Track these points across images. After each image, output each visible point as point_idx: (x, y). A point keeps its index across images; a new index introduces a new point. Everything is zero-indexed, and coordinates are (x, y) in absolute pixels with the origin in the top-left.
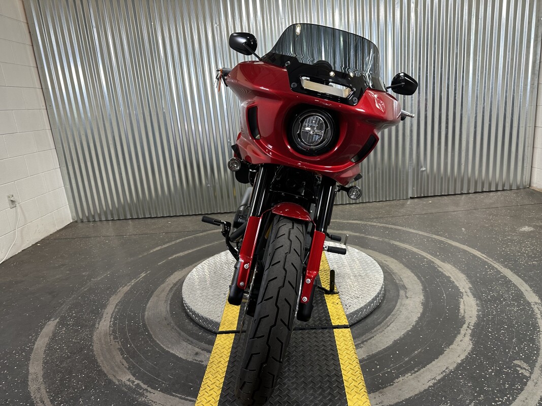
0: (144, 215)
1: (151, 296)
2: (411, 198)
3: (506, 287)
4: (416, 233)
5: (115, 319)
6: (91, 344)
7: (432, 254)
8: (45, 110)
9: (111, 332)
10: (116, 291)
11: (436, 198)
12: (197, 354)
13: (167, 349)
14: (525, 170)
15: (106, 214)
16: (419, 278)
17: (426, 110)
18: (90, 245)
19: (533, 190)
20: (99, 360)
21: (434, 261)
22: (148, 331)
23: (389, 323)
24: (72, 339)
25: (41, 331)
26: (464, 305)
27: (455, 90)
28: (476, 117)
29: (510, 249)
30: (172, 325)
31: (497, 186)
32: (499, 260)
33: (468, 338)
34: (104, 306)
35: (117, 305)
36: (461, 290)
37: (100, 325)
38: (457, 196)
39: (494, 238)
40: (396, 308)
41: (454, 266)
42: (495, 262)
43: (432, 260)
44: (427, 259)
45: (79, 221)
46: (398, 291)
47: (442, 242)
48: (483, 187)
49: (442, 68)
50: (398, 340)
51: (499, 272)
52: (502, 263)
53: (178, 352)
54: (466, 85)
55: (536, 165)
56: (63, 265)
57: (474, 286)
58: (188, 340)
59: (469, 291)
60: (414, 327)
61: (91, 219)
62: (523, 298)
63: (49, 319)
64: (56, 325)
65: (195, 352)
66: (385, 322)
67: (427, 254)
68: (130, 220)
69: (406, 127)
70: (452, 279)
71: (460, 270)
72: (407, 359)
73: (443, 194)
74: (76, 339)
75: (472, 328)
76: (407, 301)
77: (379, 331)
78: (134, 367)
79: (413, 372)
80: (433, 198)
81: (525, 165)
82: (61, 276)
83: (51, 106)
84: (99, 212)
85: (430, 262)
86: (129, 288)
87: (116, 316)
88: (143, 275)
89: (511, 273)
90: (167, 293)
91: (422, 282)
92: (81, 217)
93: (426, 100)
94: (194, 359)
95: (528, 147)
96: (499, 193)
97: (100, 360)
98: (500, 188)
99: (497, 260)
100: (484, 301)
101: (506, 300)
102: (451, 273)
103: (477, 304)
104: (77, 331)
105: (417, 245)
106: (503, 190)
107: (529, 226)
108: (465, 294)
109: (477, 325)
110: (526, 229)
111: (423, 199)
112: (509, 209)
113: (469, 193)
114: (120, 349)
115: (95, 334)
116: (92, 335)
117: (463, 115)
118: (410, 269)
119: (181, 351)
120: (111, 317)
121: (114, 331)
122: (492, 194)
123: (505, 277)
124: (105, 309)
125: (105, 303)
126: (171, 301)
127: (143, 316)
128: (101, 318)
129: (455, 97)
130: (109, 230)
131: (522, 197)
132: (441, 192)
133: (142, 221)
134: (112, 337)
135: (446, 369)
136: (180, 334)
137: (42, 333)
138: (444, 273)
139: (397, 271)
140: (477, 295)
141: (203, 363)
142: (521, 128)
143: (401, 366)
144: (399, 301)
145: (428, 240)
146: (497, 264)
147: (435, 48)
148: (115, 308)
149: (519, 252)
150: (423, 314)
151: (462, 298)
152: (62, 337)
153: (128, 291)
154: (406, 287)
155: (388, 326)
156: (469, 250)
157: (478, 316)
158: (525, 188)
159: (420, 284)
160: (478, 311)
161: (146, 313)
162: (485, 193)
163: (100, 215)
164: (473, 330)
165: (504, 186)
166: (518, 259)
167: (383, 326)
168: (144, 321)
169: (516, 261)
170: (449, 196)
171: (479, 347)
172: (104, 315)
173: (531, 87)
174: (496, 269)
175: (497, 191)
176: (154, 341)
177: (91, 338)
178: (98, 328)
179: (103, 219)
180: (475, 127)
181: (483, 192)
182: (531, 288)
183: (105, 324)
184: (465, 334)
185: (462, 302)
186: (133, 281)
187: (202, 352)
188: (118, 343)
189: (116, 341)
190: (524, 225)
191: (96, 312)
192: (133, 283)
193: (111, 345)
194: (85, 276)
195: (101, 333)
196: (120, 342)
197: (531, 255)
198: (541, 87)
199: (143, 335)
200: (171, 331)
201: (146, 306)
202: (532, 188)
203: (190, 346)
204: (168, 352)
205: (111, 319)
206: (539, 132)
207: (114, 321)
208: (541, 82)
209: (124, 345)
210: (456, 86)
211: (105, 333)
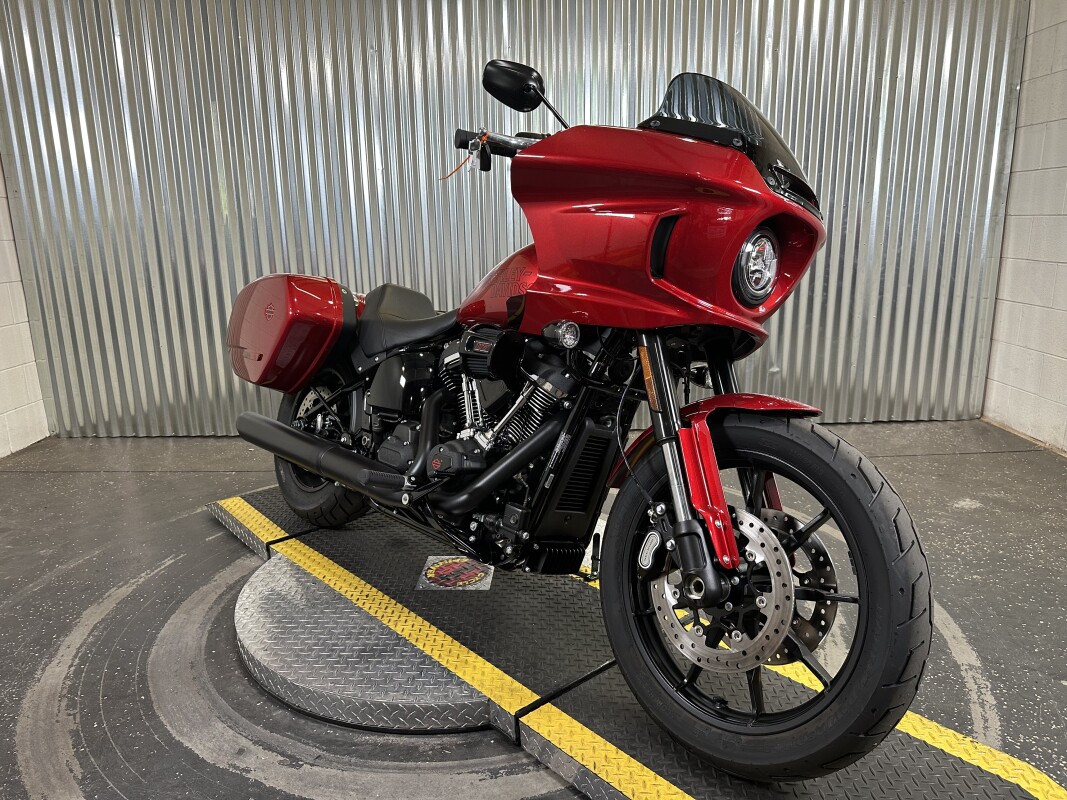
0: (202, 430)
1: (172, 611)
5: (83, 660)
6: (13, 718)
8: (5, 201)
9: (65, 691)
10: (101, 596)
12: (241, 752)
13: (177, 739)
14: (973, 383)
15: (121, 423)
18: (73, 488)
19: (987, 423)
20: (20, 758)
22: (147, 693)
27: (845, 216)
28: (883, 272)
29: (930, 546)
30: (202, 679)
31: (918, 411)
34: (66, 629)
35: (95, 627)
37: (46, 674)
38: (839, 426)
45: (64, 435)
48: (891, 412)
49: (820, 171)
53: (201, 747)
54: (865, 209)
55: (995, 374)
58: (230, 718)
61: (90, 433)
62: (946, 654)
65: (238, 747)
68: (171, 440)
78: (95, 776)
81: (974, 374)
83: (17, 191)
84: (107, 418)
86: (130, 590)
87: (86, 654)
88: (168, 562)
90: (209, 605)
92: (68, 427)
94: (230, 765)
95: (982, 337)
96: (922, 426)
97: (23, 756)
98: (924, 416)
106: (931, 421)
107: (973, 498)
110: (966, 504)
112: (938, 461)
113: (863, 423)
114: (75, 734)
115: (29, 693)
116: (21, 695)
117: (858, 268)
119: (211, 745)
120: (75, 657)
121: (72, 690)
122: (907, 427)
124: (67, 636)
125: (71, 621)
126: (214, 623)
127: (145, 657)
128: (51, 657)
129: (844, 229)
130: (121, 458)
131: (965, 437)
133: (197, 442)
134: (64, 703)
136: (214, 702)
141: (249, 776)
142: (968, 300)
147: (809, 130)
148: (89, 636)
149: (947, 552)
153: (128, 596)
158: (972, 419)
161: (153, 650)
162: (894, 425)
163: (108, 426)
165: (931, 412)
166: (945, 567)
168: (143, 668)
169: (939, 572)
172: (62, 649)
173: (992, 220)
175: (918, 421)
176: (155, 716)
177: (18, 703)
178: (39, 680)
179: (116, 433)
180: (881, 293)
181: (890, 422)
182: (964, 632)
183: (56, 672)
186: (143, 575)
187: (253, 747)
188: (75, 718)
189: (72, 713)
190: (961, 495)
191: (45, 642)
192: (142, 580)
193: (57, 721)
194: (43, 558)
195: (43, 691)
196: (78, 716)
197: (971, 561)
198: (1012, 221)
199: (135, 702)
200: (197, 695)
201: (158, 631)
202: (986, 420)
203: (231, 732)
204: (179, 744)
205: (73, 660)
206: (1004, 309)
207: (79, 665)
208: (1011, 211)
209: (86, 723)
210: (846, 207)
211: (53, 692)
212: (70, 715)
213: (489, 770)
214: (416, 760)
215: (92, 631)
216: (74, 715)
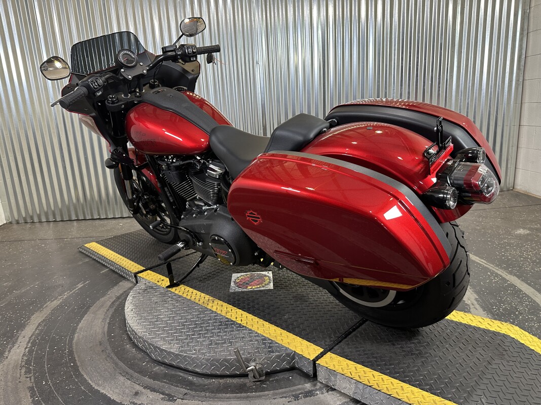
0: (92, 215)
1: (85, 313)
3: (518, 297)
5: (34, 344)
9: (23, 363)
10: (42, 306)
12: (137, 394)
13: (96, 388)
14: (509, 171)
15: (46, 214)
18: (21, 249)
19: (517, 192)
22: (74, 362)
27: (439, 83)
29: (510, 254)
30: (107, 352)
32: (501, 266)
34: (22, 327)
35: (39, 324)
36: (466, 302)
37: (11, 353)
39: (489, 241)
42: (497, 268)
45: (14, 222)
51: (504, 279)
52: (506, 269)
53: (111, 392)
54: (450, 79)
55: (520, 165)
57: (480, 297)
58: (127, 373)
59: (475, 303)
61: (29, 220)
65: (134, 391)
68: (75, 222)
81: (509, 166)
84: (38, 212)
86: (59, 302)
87: (34, 341)
88: (80, 286)
89: (519, 281)
90: (107, 308)
92: (16, 218)
93: (409, 93)
94: (131, 402)
95: (512, 147)
99: (499, 265)
101: (522, 314)
107: (524, 228)
108: (472, 306)
110: (521, 231)
112: (498, 211)
114: (31, 389)
119: (117, 391)
120: (28, 342)
121: (28, 362)
123: (512, 286)
124: (22, 331)
125: (25, 322)
126: (110, 318)
127: (71, 340)
128: (14, 343)
130: (48, 232)
131: (508, 199)
133: (90, 222)
134: (23, 371)
136: (116, 364)
142: (505, 127)
146: (500, 270)
148: (36, 329)
149: (521, 257)
153: (58, 306)
158: (508, 190)
161: (76, 335)
163: (39, 216)
166: (523, 265)
168: (71, 346)
169: (520, 267)
172: (20, 338)
173: (516, 84)
174: (501, 276)
176: (79, 375)
178: (7, 358)
179: (44, 220)
183: (17, 352)
186: (66, 293)
187: (144, 390)
188: (30, 380)
189: (28, 376)
190: (519, 227)
191: (10, 335)
192: (66, 296)
193: (20, 382)
194: (6, 287)
195: (9, 364)
196: (33, 378)
197: (536, 260)
198: (527, 83)
199: (67, 367)
200: (105, 361)
201: (78, 325)
202: (516, 190)
203: (129, 382)
204: (98, 391)
205: (27, 344)
206: (524, 130)
207: (31, 347)
208: (527, 77)
209: (38, 382)
210: (440, 79)
211: (15, 364)
212: (27, 377)
213: (293, 396)
214: (246, 392)
215: (38, 327)
216: (30, 377)
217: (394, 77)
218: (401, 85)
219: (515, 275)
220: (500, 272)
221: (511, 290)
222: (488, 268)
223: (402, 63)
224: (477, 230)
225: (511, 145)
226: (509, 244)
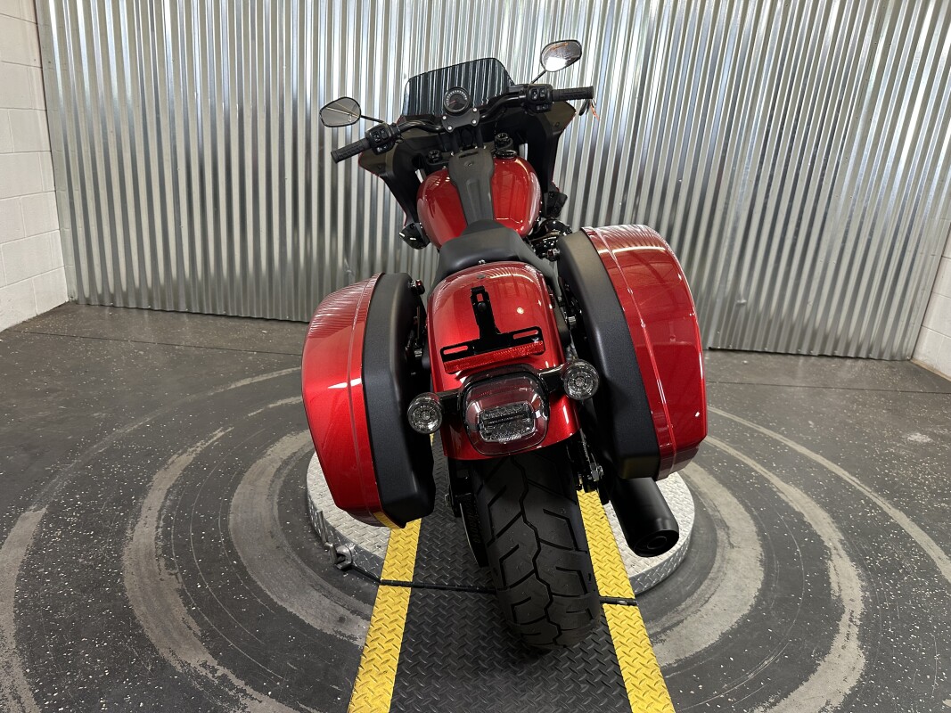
0: (214, 308)
1: (238, 481)
2: (711, 349)
3: (904, 546)
4: (728, 419)
5: (168, 522)
6: (118, 574)
7: (763, 465)
8: (39, 70)
9: (160, 552)
10: (165, 462)
11: (753, 356)
12: (342, 620)
13: (280, 603)
14: (910, 328)
15: (138, 295)
16: (747, 509)
17: (767, 196)
18: (106, 355)
19: (917, 365)
20: (137, 613)
21: (769, 478)
22: (238, 559)
23: (707, 596)
24: (77, 557)
25: (9, 531)
26: (837, 574)
27: (824, 168)
28: (849, 223)
29: (897, 473)
30: (286, 549)
31: (859, 348)
32: (882, 492)
33: (854, 644)
34: (142, 491)
35: (169, 492)
36: (826, 544)
37: (136, 533)
38: (789, 356)
39: (866, 447)
40: (716, 565)
41: (806, 493)
42: (876, 495)
43: (766, 476)
44: (757, 472)
45: (82, 302)
46: (714, 531)
47: (777, 443)
48: (835, 348)
49: (809, 124)
50: (728, 633)
51: (884, 514)
52: (889, 498)
53: (304, 612)
54: (843, 163)
55: (931, 323)
56: (52, 391)
57: (847, 539)
58: (321, 586)
59: (839, 546)
60: (755, 608)
61: (107, 302)
62: (937, 573)
63: (26, 506)
64: (41, 523)
65: (338, 616)
66: (699, 591)
67: (755, 463)
68: (185, 315)
69: (727, 221)
70: (807, 518)
71: (818, 502)
72: (751, 676)
73: (766, 349)
74: (84, 558)
75: (859, 623)
76: (733, 554)
77: (692, 609)
78: (213, 635)
79: (766, 704)
80: (748, 356)
81: (912, 321)
82: (47, 413)
83: (51, 62)
84: (124, 289)
85: (762, 479)
86: (191, 458)
87: (168, 517)
88: (219, 434)
89: (908, 520)
90: (271, 478)
91: (754, 518)
92: (87, 295)
93: (771, 177)
94: (336, 632)
95: (924, 289)
96: (860, 363)
97: (140, 611)
98: (863, 354)
99: (880, 491)
100: (871, 570)
101: (908, 573)
102: (802, 507)
103: (859, 575)
104: (87, 539)
105: (734, 442)
106: (868, 358)
107: (923, 433)
108: (834, 552)
109: (866, 617)
110: (917, 437)
111: (732, 354)
112: (883, 396)
113: (809, 355)
114: (182, 593)
115: (126, 551)
116: (119, 552)
117: (828, 217)
118: (729, 488)
119: (312, 612)
120: (159, 518)
121: (166, 550)
122: (848, 362)
123: (897, 526)
124: (144, 498)
125: (144, 485)
126: (280, 496)
127: (225, 524)
128: (137, 517)
129: (821, 180)
130: (143, 329)
131: (901, 376)
132: (765, 345)
133: (210, 320)
134: (162, 563)
135: (827, 704)
136: (303, 571)
137: (10, 535)
138: (790, 504)
139: (706, 491)
140: (857, 557)
141: (356, 643)
142: (918, 255)
143: (743, 691)
144: (719, 550)
145: (752, 436)
146: (880, 498)
147: (805, 85)
148: (166, 498)
149: (913, 480)
150: (767, 583)
151: (831, 560)
152: (55, 551)
153: (191, 464)
154: (728, 524)
155: (707, 601)
156: (827, 466)
157: (865, 600)
158: (903, 360)
159: (752, 522)
160: (864, 589)
161: (231, 517)
162: (836, 359)
163: (125, 297)
164: (860, 627)
165: (870, 350)
166: (915, 494)
167: (698, 600)
168: (227, 534)
170: (777, 356)
171: (878, 665)
172: (144, 510)
174: (881, 508)
175: (857, 358)
176: (250, 581)
177: (119, 559)
178: (132, 539)
179: (132, 304)
180: (844, 241)
181: (833, 356)
182: (946, 554)
183: (145, 532)
184: (848, 634)
185: (832, 569)
186: (199, 444)
187: (351, 616)
188: (177, 578)
189: (173, 572)
190: (914, 429)
191: (126, 502)
192: (199, 449)
193: (161, 579)
194: (99, 420)
195: (137, 550)
196: (179, 575)
197: (936, 490)
199: (229, 566)
200: (285, 563)
201: (229, 501)
202: (915, 362)
203: (328, 601)
204: (283, 609)
205: (158, 521)
206: (948, 266)
207: (166, 526)
209: (190, 581)
210: (826, 161)
211: (148, 551)
212: (171, 574)
215: (167, 495)
217: (752, 147)
218: (761, 163)
219: (902, 510)
220: (880, 502)
221: (894, 534)
222: (862, 493)
223: (769, 126)
224: (848, 424)
225: (921, 287)
226: (897, 457)
